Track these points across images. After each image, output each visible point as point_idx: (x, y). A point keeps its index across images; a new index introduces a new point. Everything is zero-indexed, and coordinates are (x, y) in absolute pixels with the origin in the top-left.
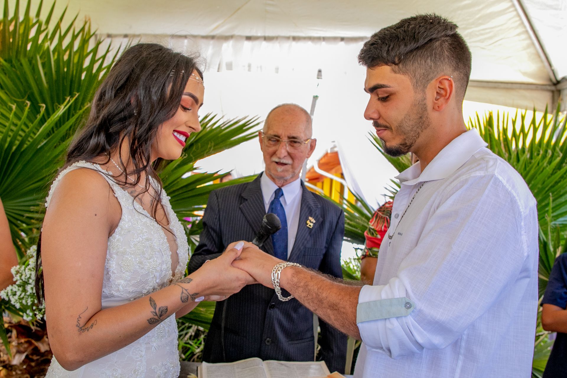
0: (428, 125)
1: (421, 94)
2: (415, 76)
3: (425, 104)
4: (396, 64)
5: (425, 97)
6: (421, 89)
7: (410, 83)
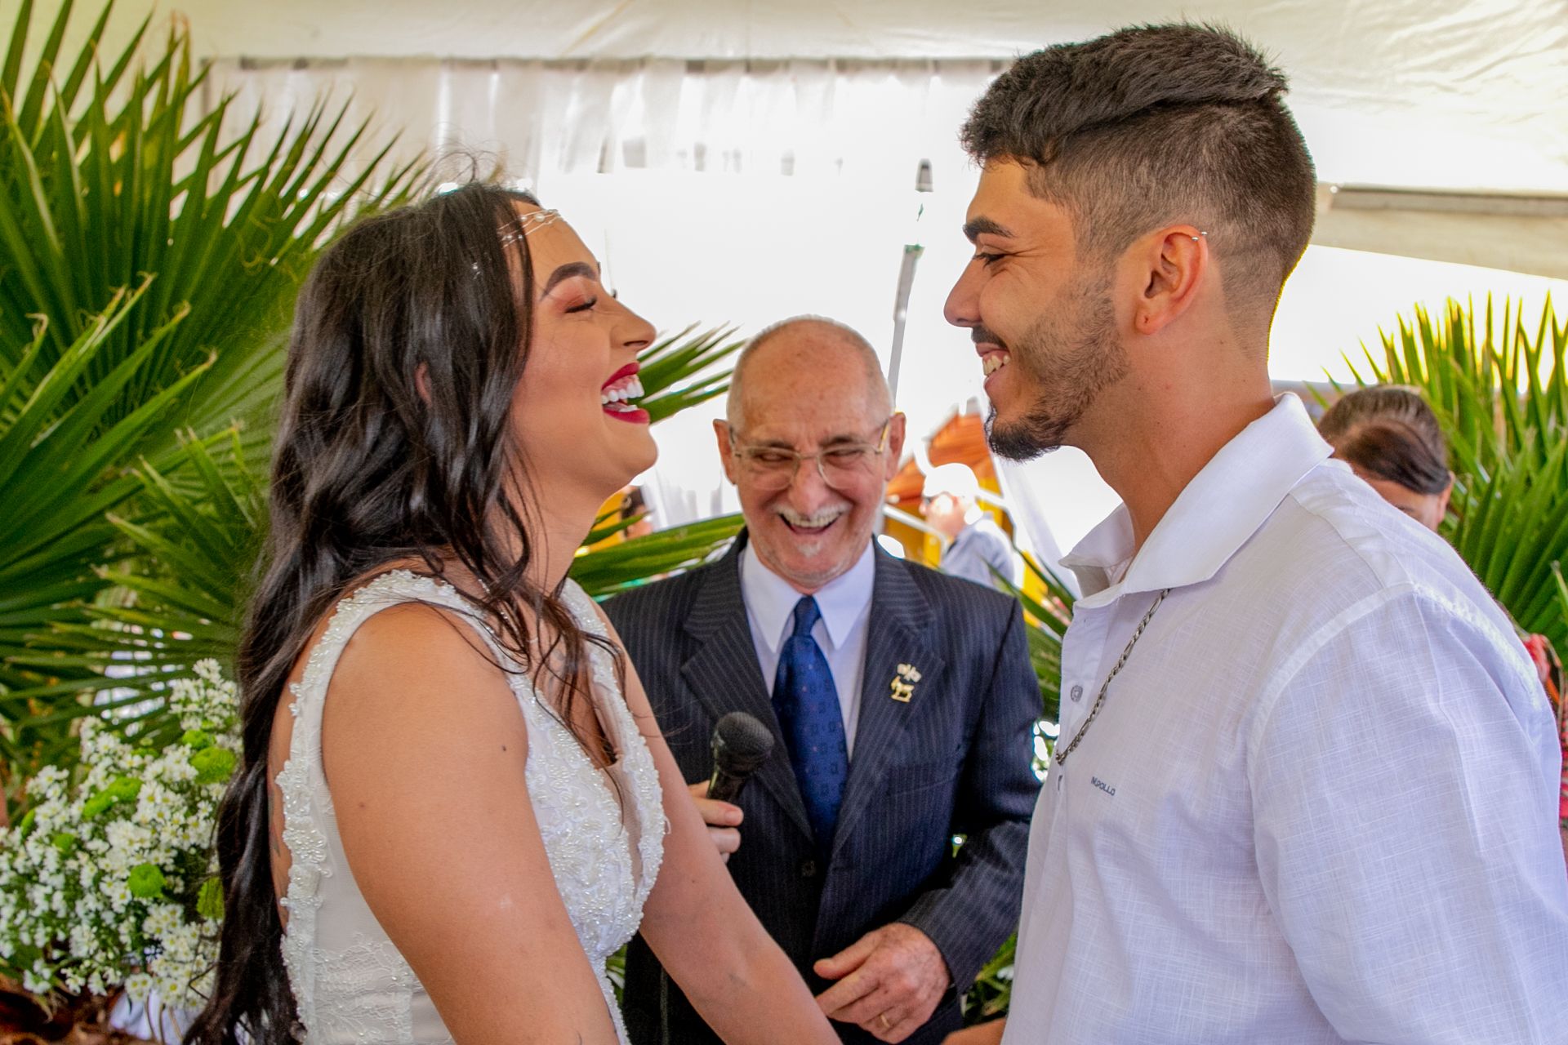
0: (1122, 375)
1: (1100, 269)
2: (1091, 210)
3: (1107, 301)
4: (1042, 163)
5: (1109, 277)
6: (1103, 252)
7: (1072, 233)
